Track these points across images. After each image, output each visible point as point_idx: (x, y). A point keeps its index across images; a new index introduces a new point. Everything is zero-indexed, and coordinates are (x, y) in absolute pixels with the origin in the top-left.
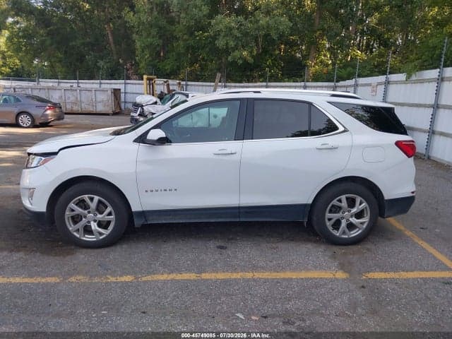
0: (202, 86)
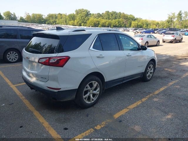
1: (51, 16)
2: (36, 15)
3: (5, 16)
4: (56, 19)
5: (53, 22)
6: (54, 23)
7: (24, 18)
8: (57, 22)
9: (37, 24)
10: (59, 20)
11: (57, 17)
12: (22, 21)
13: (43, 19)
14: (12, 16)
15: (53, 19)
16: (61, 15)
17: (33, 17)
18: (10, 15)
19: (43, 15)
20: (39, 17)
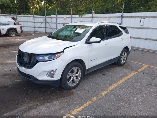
0: (30, 17)
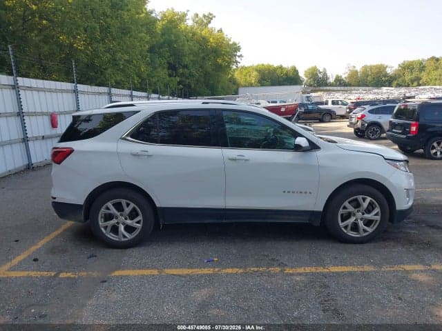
1: (408, 67)
2: (371, 68)
3: (306, 77)
4: (421, 73)
5: (412, 81)
6: (415, 84)
7: (343, 77)
8: (424, 79)
9: (370, 88)
10: (428, 74)
11: (424, 67)
12: (338, 83)
13: (386, 75)
14: (320, 76)
15: (412, 72)
16: (437, 60)
17: (363, 73)
18: (317, 74)
19: (387, 67)
20: (377, 73)
